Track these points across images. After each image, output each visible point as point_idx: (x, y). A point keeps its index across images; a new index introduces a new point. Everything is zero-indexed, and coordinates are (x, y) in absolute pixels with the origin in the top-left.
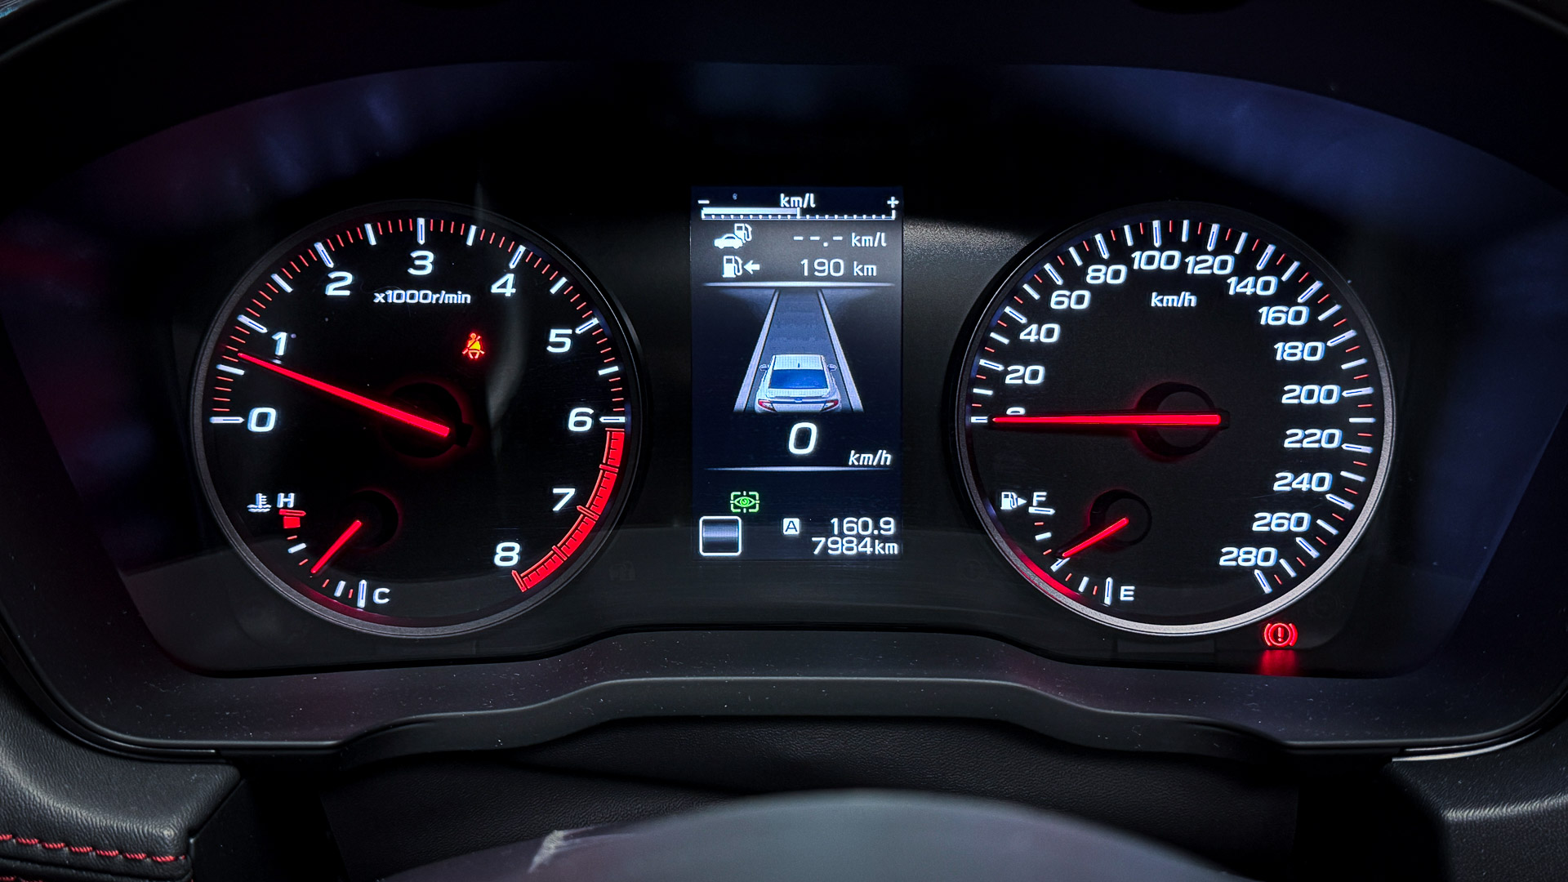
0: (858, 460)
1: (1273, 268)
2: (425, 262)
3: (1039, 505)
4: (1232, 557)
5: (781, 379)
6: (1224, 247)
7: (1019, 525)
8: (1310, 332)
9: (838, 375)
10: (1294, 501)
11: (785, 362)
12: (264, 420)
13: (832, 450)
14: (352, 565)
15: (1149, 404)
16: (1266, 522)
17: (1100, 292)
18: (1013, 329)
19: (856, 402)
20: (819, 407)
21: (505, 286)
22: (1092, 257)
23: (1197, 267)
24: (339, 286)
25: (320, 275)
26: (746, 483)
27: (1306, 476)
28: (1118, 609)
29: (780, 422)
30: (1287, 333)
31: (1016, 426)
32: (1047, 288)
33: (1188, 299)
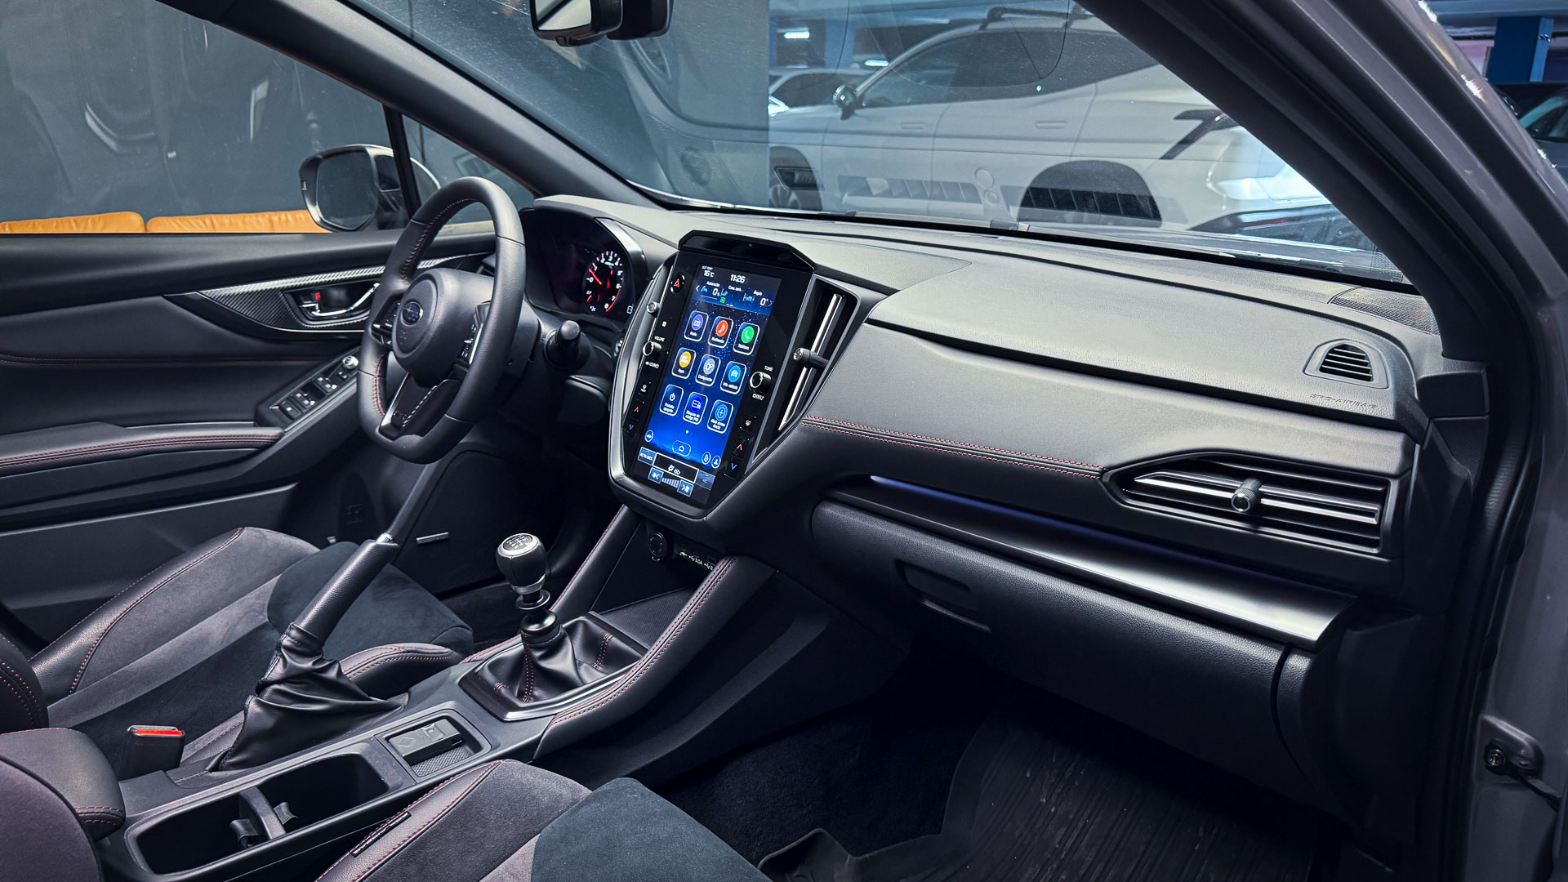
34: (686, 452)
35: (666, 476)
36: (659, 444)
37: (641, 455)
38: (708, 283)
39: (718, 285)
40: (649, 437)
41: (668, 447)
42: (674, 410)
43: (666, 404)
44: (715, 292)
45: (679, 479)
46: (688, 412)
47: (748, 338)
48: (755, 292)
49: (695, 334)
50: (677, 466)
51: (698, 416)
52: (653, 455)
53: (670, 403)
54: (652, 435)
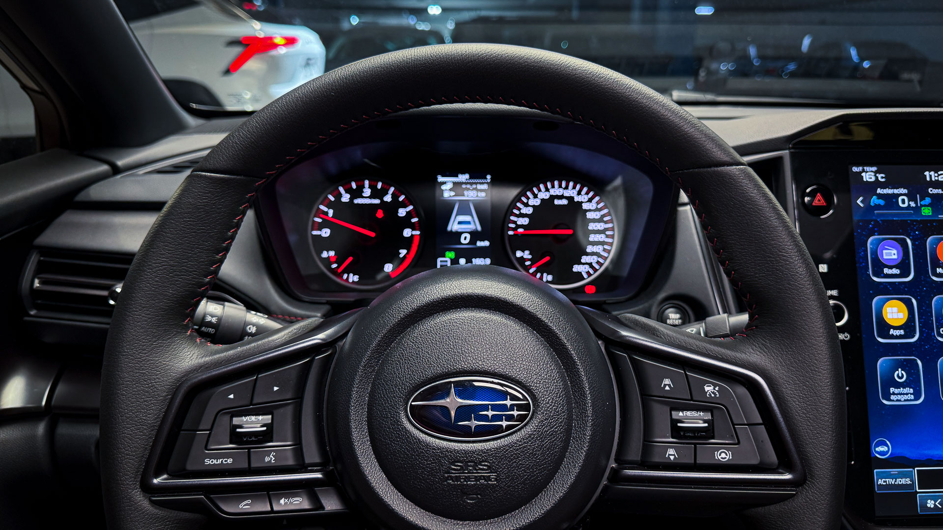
0: (480, 244)
1: (587, 193)
2: (367, 192)
3: (527, 255)
4: (576, 268)
5: (460, 223)
6: (574, 188)
7: (522, 260)
8: (597, 210)
9: (474, 222)
10: (593, 254)
11: (461, 218)
12: (326, 233)
13: (473, 241)
14: (348, 271)
15: (555, 228)
16: (584, 259)
17: (543, 200)
18: (519, 209)
19: (479, 228)
20: (469, 230)
21: (388, 198)
22: (540, 190)
23: (567, 193)
24: (346, 198)
25: (340, 195)
26: (450, 250)
27: (595, 247)
28: (547, 282)
29: (459, 234)
30: (590, 210)
31: (523, 235)
32: (528, 198)
33: (564, 202)
36: (908, 453)
37: (881, 482)
38: (879, 191)
39: (905, 191)
40: (882, 450)
42: (917, 396)
43: (892, 390)
44: (904, 202)
49: (896, 271)
52: (909, 475)
53: (898, 385)
54: (887, 445)
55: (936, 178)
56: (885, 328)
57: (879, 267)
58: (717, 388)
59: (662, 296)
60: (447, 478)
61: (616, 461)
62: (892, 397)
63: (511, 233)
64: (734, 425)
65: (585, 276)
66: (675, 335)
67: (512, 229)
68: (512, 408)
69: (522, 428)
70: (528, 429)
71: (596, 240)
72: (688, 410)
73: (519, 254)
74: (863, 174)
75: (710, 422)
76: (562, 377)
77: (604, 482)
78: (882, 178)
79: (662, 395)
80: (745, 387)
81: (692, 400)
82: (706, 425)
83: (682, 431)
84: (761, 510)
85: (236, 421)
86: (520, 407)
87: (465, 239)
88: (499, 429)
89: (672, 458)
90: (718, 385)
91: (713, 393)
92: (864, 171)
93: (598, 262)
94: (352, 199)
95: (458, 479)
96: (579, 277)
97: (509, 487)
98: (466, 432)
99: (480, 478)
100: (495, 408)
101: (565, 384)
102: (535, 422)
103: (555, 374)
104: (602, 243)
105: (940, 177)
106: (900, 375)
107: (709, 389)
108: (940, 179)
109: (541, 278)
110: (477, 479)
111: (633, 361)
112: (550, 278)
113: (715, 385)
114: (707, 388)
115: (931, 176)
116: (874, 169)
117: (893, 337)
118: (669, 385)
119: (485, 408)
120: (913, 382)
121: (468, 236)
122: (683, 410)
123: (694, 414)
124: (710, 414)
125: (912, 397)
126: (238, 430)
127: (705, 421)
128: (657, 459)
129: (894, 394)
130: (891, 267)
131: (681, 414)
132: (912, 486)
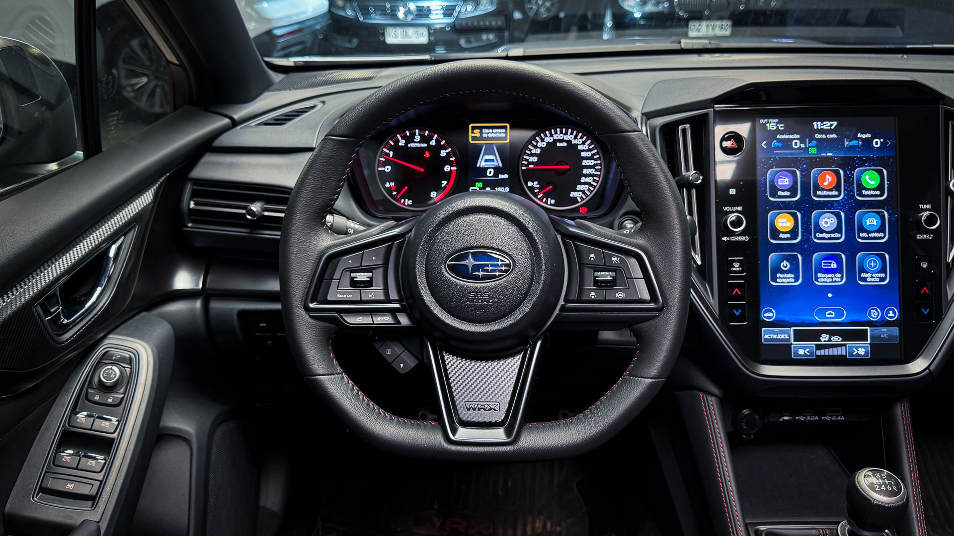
0: (501, 176)
1: (581, 138)
2: (418, 138)
3: (536, 184)
4: (573, 194)
5: (486, 161)
6: (572, 134)
7: (532, 189)
8: (589, 150)
9: (497, 160)
10: (585, 183)
11: (487, 157)
12: (388, 169)
13: (496, 175)
14: (404, 197)
15: (557, 164)
16: (579, 187)
17: (548, 143)
18: (530, 150)
19: (501, 165)
20: (493, 166)
21: (433, 143)
22: (546, 136)
23: (566, 138)
24: (402, 143)
25: (398, 141)
26: (479, 181)
27: (587, 178)
28: (551, 205)
29: (486, 169)
30: (584, 151)
31: (532, 169)
32: (537, 142)
33: (565, 144)
34: (839, 314)
35: (819, 347)
36: (787, 318)
37: (766, 336)
38: (779, 136)
39: (798, 136)
40: (769, 315)
41: (807, 318)
42: (796, 279)
43: (778, 275)
44: (797, 144)
45: (845, 345)
46: (819, 275)
47: (873, 183)
48: (859, 135)
49: (787, 193)
50: (832, 333)
51: (838, 275)
52: (788, 333)
53: (783, 272)
54: (772, 312)
55: (822, 127)
56: (776, 233)
57: (774, 190)
58: (619, 259)
59: (622, 212)
60: (467, 301)
61: (564, 301)
62: (778, 280)
63: (524, 168)
64: (627, 278)
65: (580, 200)
66: (599, 229)
67: (526, 165)
68: (501, 266)
69: (506, 276)
70: (510, 277)
71: (588, 173)
72: (603, 271)
73: (530, 184)
74: (768, 125)
75: (615, 278)
76: (530, 251)
77: (557, 311)
78: (782, 127)
79: (589, 263)
80: (635, 258)
81: (605, 265)
82: (612, 278)
83: (599, 282)
84: (640, 325)
85: (353, 275)
86: (506, 265)
87: (490, 173)
88: (495, 276)
89: (593, 297)
90: (619, 257)
91: (617, 261)
92: (768, 122)
93: (589, 190)
94: (406, 144)
95: (472, 301)
96: (575, 201)
97: (499, 306)
98: (477, 278)
99: (484, 301)
100: (492, 265)
101: (531, 254)
102: (514, 273)
103: (526, 248)
104: (593, 175)
105: (824, 126)
106: (785, 265)
107: (614, 259)
108: (825, 128)
109: (546, 203)
110: (483, 301)
111: (575, 245)
112: (553, 202)
113: (618, 257)
114: (613, 259)
115: (818, 125)
116: (776, 120)
117: (781, 239)
118: (593, 258)
119: (487, 265)
120: (794, 270)
121: (492, 171)
122: (600, 272)
123: (607, 273)
124: (615, 273)
125: (793, 280)
126: (355, 279)
127: (611, 277)
128: (585, 298)
129: (780, 278)
130: (783, 191)
131: (599, 273)
132: (788, 340)
